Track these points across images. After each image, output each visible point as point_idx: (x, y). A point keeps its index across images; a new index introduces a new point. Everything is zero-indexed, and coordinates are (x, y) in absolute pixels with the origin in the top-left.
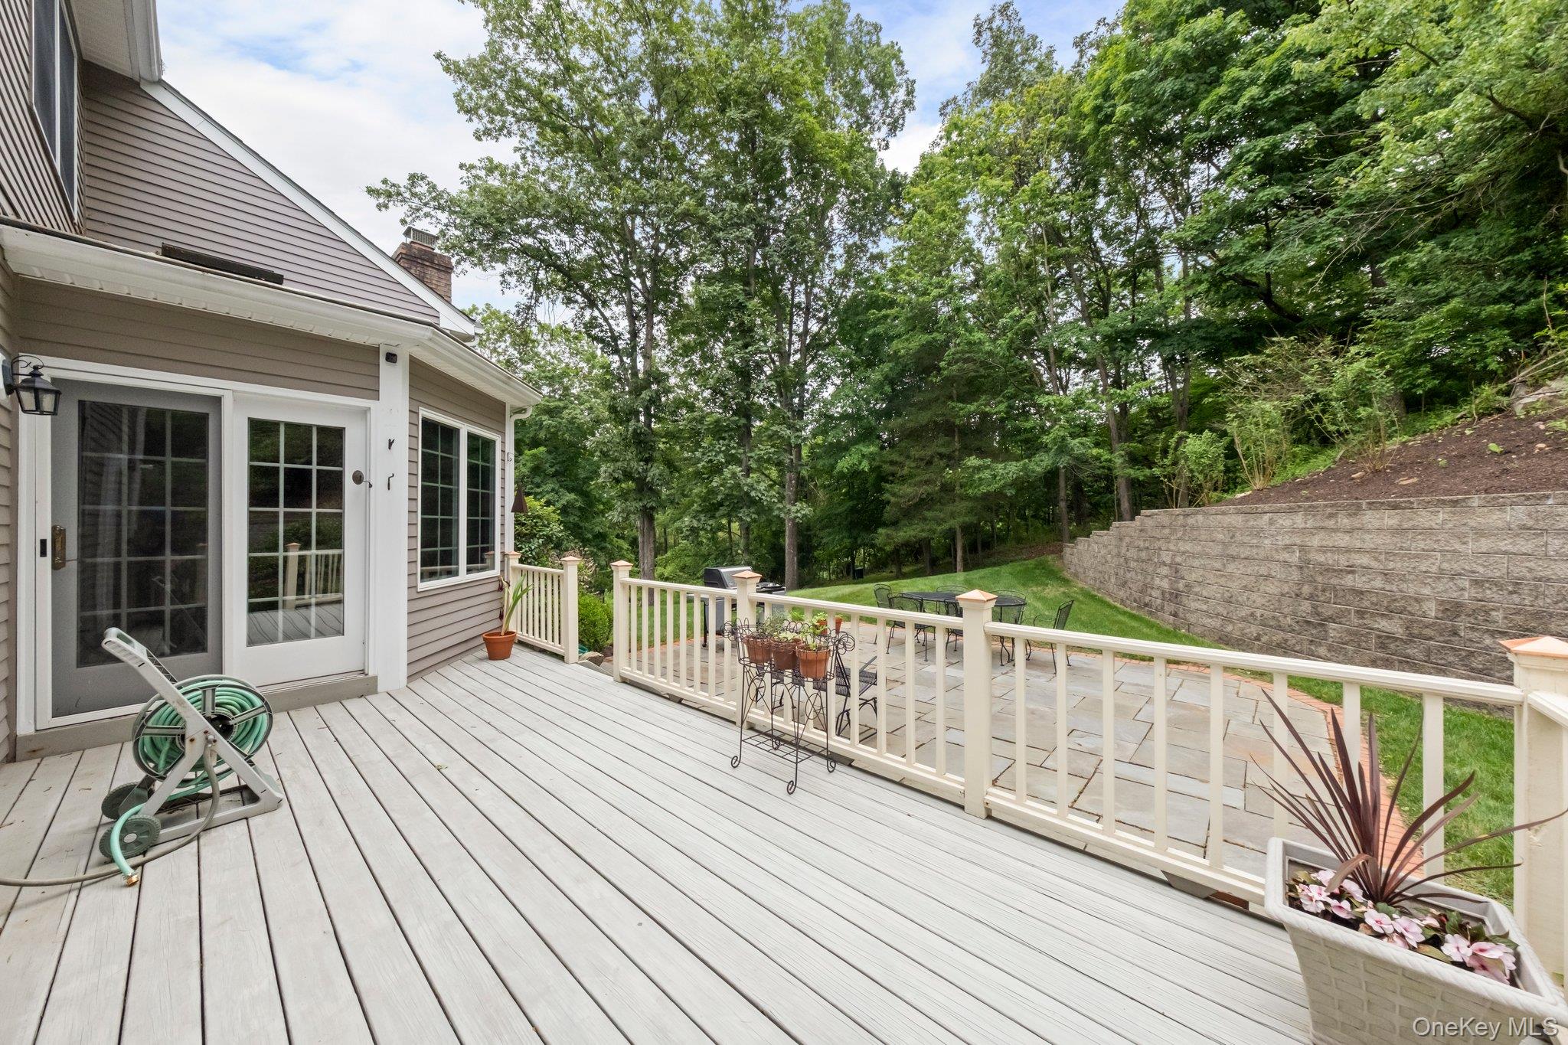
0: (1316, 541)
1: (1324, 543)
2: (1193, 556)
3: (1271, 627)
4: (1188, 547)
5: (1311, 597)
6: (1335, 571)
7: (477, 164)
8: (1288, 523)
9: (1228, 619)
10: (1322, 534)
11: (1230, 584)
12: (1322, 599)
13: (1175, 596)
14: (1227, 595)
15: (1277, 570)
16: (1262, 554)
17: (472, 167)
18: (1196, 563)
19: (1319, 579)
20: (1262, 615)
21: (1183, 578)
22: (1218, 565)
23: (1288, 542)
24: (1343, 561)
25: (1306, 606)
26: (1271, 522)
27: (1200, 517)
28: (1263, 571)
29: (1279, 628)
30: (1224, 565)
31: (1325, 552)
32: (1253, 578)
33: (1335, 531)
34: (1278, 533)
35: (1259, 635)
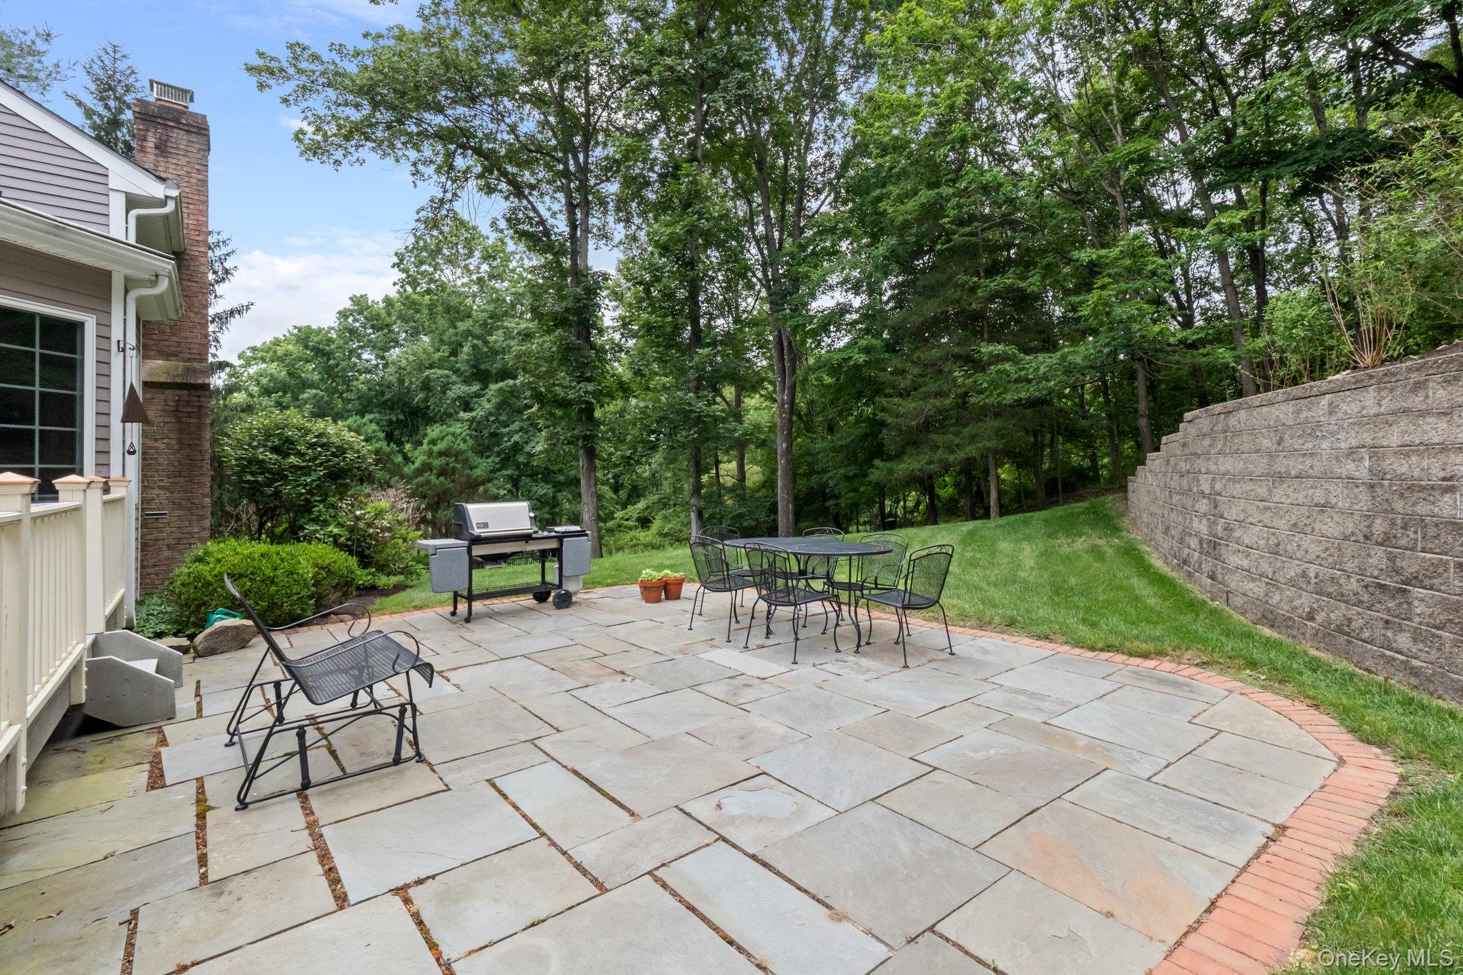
0: (1394, 437)
1: (1407, 439)
2: (1234, 478)
3: (1329, 595)
4: (1227, 464)
5: (1386, 541)
6: (1423, 489)
7: (385, 32)
8: (1355, 407)
9: (1273, 583)
10: (1404, 422)
11: (1276, 523)
12: (1403, 542)
13: (1212, 547)
14: (1273, 541)
15: (1338, 495)
16: (1319, 466)
17: (379, 36)
18: (1237, 490)
19: (1399, 505)
20: (1317, 576)
21: (1222, 517)
22: (1263, 492)
23: (1354, 442)
24: (1435, 468)
25: (1378, 557)
26: (1332, 409)
27: (1243, 414)
28: (1319, 496)
29: (1341, 597)
30: (1270, 490)
31: (1407, 455)
32: (1304, 510)
33: (1423, 414)
34: (1341, 428)
35: (1312, 609)
